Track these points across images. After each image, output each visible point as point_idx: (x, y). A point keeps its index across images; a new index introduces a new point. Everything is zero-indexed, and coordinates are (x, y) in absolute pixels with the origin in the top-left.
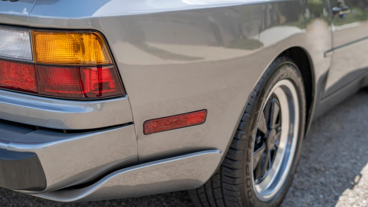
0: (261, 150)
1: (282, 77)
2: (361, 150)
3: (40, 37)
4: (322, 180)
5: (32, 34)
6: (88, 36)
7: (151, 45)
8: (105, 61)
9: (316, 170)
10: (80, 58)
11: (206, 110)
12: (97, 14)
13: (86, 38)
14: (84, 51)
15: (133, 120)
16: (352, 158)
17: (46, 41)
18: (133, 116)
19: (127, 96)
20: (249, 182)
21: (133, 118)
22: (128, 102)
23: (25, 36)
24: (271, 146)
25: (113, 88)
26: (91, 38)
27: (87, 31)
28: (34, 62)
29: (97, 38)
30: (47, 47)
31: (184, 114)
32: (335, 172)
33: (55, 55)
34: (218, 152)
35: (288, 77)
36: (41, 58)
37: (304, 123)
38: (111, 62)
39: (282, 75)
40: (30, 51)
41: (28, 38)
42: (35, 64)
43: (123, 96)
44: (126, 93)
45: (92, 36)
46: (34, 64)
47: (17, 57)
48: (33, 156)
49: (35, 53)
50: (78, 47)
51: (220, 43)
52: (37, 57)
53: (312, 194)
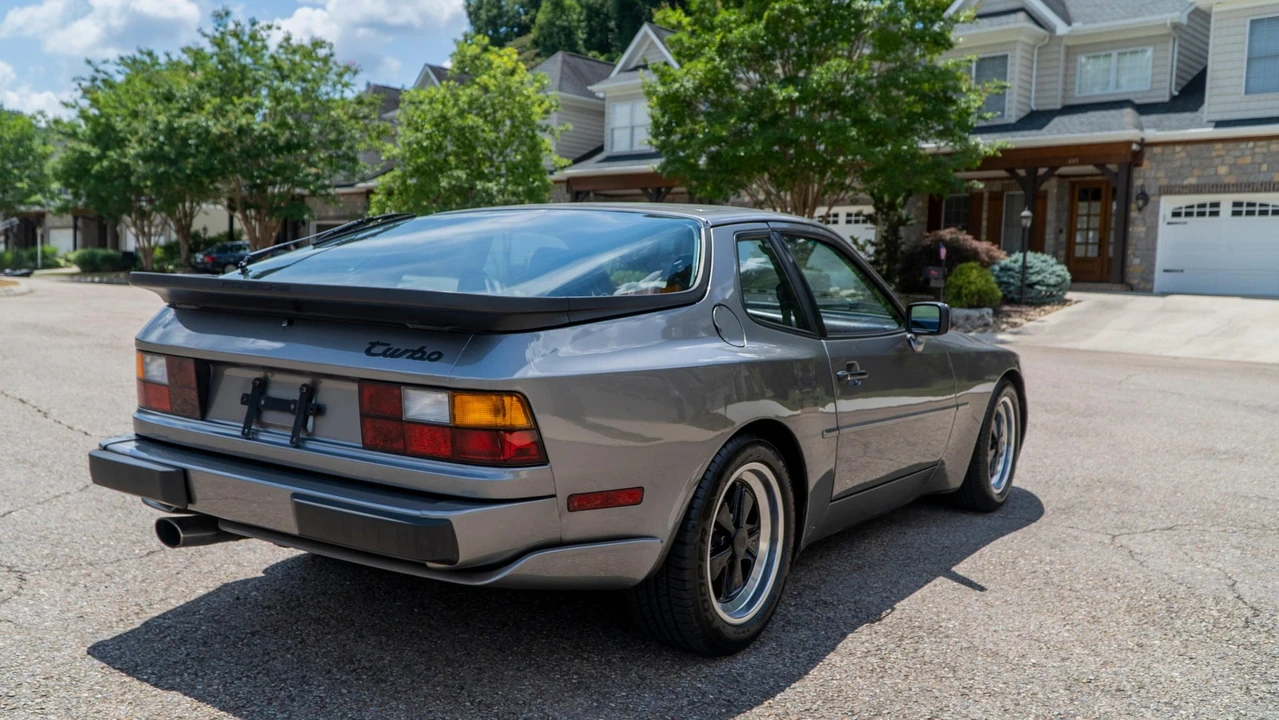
0: (726, 555)
1: (750, 459)
2: (903, 582)
3: (459, 398)
4: (831, 615)
5: (451, 395)
6: (510, 398)
7: (590, 419)
8: (525, 424)
9: (825, 603)
10: (499, 421)
11: (643, 488)
12: (518, 375)
13: (507, 400)
14: (504, 415)
15: (556, 492)
16: (884, 590)
18: (555, 489)
19: (549, 466)
20: (703, 588)
22: (551, 471)
23: (443, 397)
24: (741, 554)
25: (535, 455)
26: (513, 401)
27: (511, 393)
28: (451, 424)
29: (519, 400)
30: (466, 409)
31: (616, 490)
32: (853, 607)
33: (473, 417)
34: (658, 541)
35: (761, 458)
36: (458, 421)
37: (793, 526)
38: (533, 426)
39: (751, 455)
40: (447, 414)
41: (447, 399)
43: (545, 465)
44: (548, 462)
45: (514, 398)
46: (451, 427)
47: (432, 420)
48: (447, 523)
49: (453, 416)
50: (499, 410)
51: (681, 418)
52: (455, 419)
53: (810, 629)
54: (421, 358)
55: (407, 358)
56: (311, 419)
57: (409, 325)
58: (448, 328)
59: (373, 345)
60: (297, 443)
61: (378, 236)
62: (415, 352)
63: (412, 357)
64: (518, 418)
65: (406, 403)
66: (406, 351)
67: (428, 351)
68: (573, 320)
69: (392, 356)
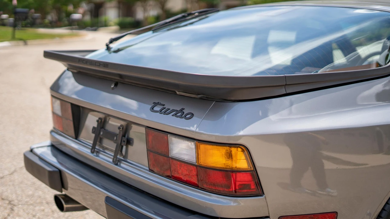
3: (202, 146)
5: (197, 145)
6: (235, 149)
8: (248, 168)
10: (229, 164)
11: (337, 212)
14: (232, 158)
15: (269, 214)
17: (207, 151)
18: (269, 212)
19: (264, 196)
21: (269, 213)
22: (265, 200)
23: (192, 145)
25: (254, 189)
26: (238, 150)
28: (196, 164)
29: (243, 151)
30: (207, 154)
31: (315, 214)
33: (212, 160)
36: (202, 162)
38: (252, 169)
40: (195, 156)
41: (194, 147)
42: (197, 166)
43: (261, 196)
44: (263, 193)
45: (240, 149)
47: (186, 159)
49: (198, 157)
50: (230, 156)
52: (199, 161)
54: (181, 117)
55: (173, 115)
56: (124, 147)
57: (178, 93)
58: (199, 96)
59: (156, 104)
60: (116, 162)
61: (195, 23)
62: (178, 112)
63: (175, 115)
64: (241, 163)
65: (171, 146)
66: (173, 111)
67: (186, 112)
68: (289, 91)
69: (165, 113)
